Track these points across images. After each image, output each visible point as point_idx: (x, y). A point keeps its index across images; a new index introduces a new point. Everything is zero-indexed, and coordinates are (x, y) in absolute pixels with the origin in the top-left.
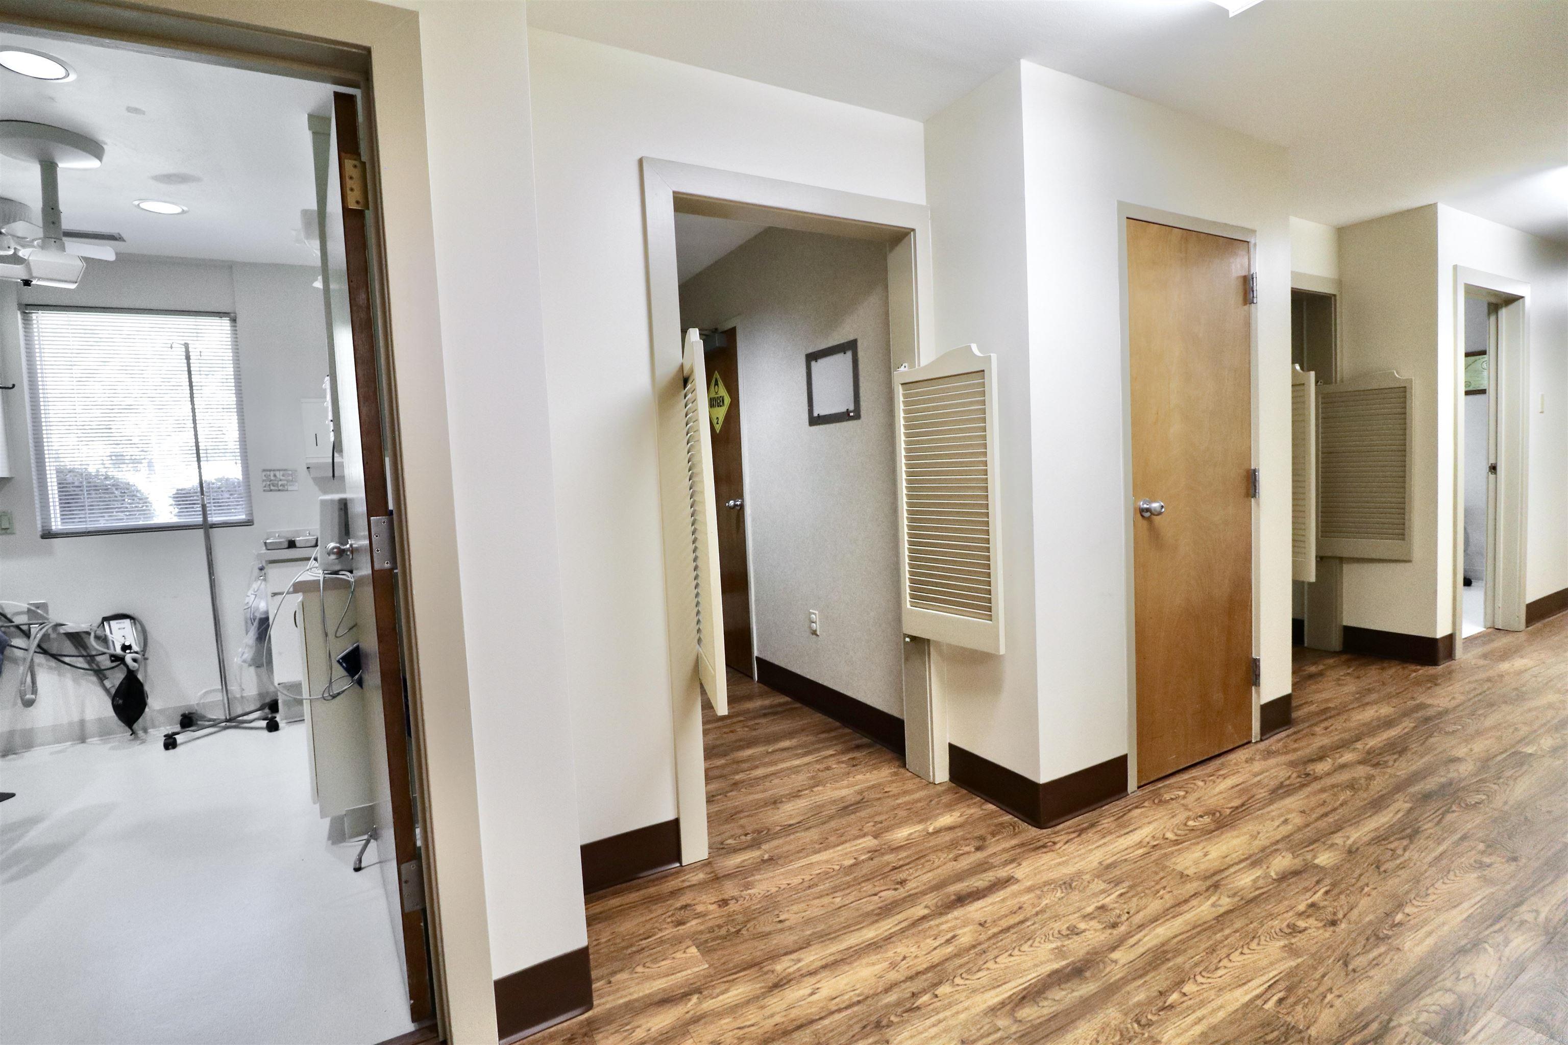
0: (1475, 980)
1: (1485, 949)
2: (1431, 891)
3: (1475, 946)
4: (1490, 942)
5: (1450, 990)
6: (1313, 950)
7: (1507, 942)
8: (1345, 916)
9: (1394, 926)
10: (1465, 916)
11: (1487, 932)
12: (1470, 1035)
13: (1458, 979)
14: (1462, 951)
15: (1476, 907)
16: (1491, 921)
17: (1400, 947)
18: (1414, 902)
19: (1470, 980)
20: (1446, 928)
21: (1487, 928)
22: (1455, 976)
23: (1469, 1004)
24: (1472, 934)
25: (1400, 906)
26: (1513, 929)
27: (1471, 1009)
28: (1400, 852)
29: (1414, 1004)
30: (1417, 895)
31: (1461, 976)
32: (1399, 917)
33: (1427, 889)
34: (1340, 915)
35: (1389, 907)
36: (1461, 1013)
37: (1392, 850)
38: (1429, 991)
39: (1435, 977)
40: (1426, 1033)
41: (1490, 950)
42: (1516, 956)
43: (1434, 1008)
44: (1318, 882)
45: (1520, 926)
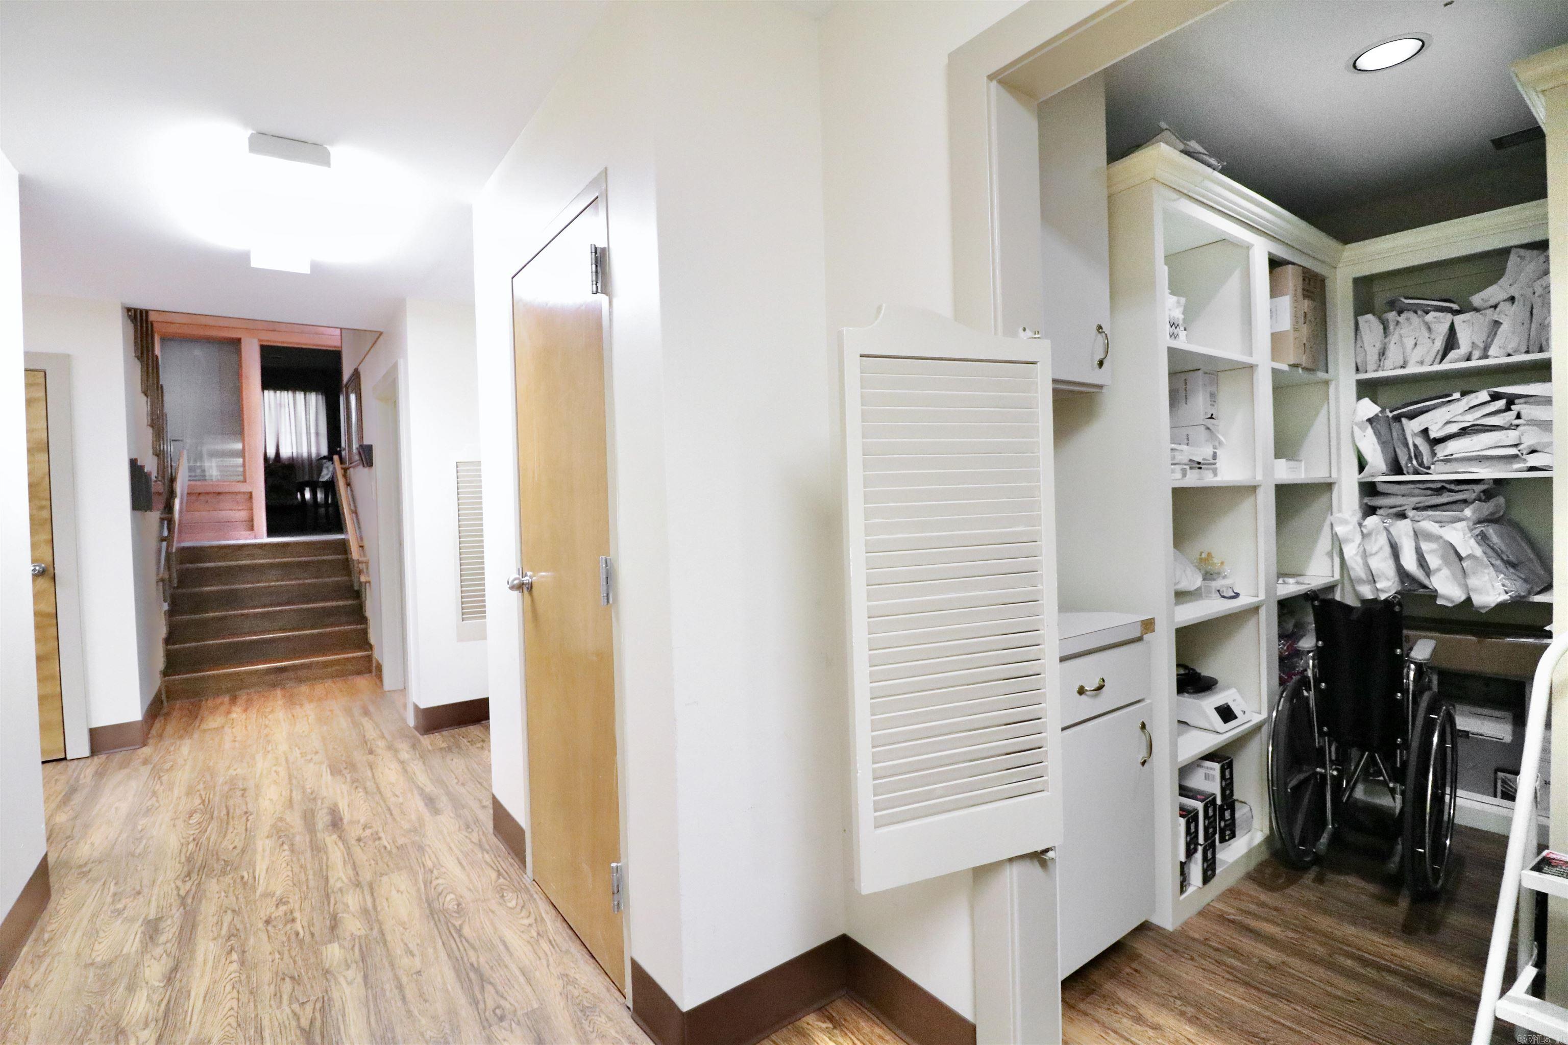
0: (155, 959)
1: (160, 982)
2: (235, 994)
3: (169, 979)
4: (161, 989)
5: (166, 943)
6: (258, 904)
7: (149, 999)
8: (268, 931)
9: (232, 949)
10: (193, 994)
11: (168, 993)
12: (139, 932)
13: (165, 951)
14: (175, 969)
15: (190, 1009)
16: (171, 1007)
17: (215, 942)
18: (237, 974)
19: (158, 957)
20: (198, 975)
21: (170, 996)
22: (168, 952)
23: (150, 944)
24: (177, 985)
25: (242, 963)
26: (151, 1013)
27: (147, 944)
28: (296, 1006)
29: (179, 923)
30: (240, 981)
31: (164, 955)
32: (235, 956)
33: (238, 992)
34: (269, 928)
35: (248, 956)
36: (151, 938)
37: (303, 1003)
38: (177, 933)
39: (179, 943)
40: (162, 917)
41: (157, 984)
42: (137, 993)
43: (168, 929)
44: (312, 935)
45: (147, 1018)
